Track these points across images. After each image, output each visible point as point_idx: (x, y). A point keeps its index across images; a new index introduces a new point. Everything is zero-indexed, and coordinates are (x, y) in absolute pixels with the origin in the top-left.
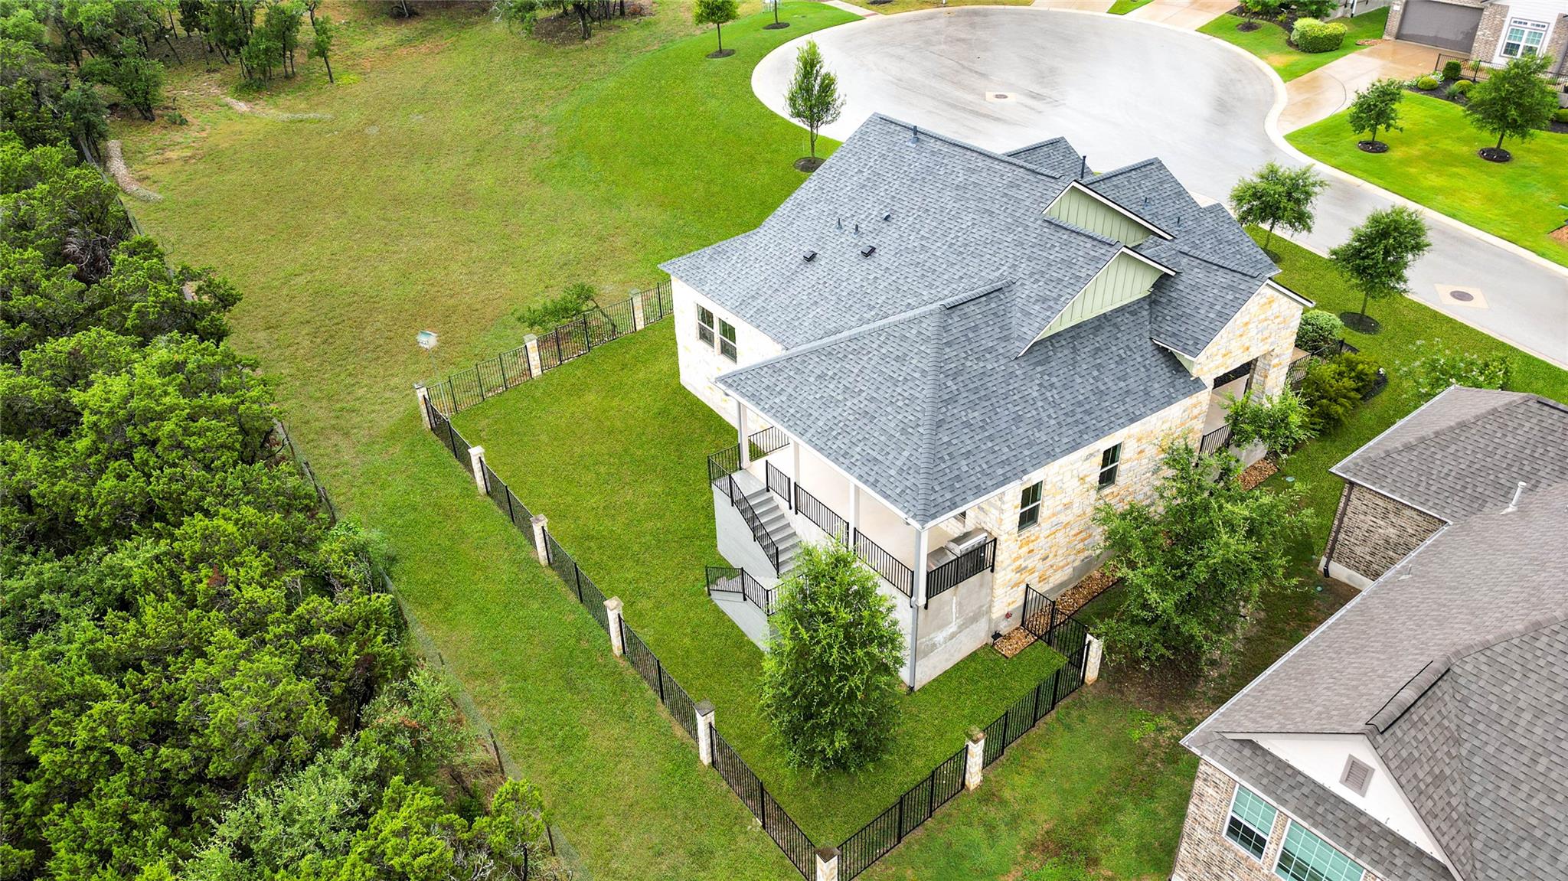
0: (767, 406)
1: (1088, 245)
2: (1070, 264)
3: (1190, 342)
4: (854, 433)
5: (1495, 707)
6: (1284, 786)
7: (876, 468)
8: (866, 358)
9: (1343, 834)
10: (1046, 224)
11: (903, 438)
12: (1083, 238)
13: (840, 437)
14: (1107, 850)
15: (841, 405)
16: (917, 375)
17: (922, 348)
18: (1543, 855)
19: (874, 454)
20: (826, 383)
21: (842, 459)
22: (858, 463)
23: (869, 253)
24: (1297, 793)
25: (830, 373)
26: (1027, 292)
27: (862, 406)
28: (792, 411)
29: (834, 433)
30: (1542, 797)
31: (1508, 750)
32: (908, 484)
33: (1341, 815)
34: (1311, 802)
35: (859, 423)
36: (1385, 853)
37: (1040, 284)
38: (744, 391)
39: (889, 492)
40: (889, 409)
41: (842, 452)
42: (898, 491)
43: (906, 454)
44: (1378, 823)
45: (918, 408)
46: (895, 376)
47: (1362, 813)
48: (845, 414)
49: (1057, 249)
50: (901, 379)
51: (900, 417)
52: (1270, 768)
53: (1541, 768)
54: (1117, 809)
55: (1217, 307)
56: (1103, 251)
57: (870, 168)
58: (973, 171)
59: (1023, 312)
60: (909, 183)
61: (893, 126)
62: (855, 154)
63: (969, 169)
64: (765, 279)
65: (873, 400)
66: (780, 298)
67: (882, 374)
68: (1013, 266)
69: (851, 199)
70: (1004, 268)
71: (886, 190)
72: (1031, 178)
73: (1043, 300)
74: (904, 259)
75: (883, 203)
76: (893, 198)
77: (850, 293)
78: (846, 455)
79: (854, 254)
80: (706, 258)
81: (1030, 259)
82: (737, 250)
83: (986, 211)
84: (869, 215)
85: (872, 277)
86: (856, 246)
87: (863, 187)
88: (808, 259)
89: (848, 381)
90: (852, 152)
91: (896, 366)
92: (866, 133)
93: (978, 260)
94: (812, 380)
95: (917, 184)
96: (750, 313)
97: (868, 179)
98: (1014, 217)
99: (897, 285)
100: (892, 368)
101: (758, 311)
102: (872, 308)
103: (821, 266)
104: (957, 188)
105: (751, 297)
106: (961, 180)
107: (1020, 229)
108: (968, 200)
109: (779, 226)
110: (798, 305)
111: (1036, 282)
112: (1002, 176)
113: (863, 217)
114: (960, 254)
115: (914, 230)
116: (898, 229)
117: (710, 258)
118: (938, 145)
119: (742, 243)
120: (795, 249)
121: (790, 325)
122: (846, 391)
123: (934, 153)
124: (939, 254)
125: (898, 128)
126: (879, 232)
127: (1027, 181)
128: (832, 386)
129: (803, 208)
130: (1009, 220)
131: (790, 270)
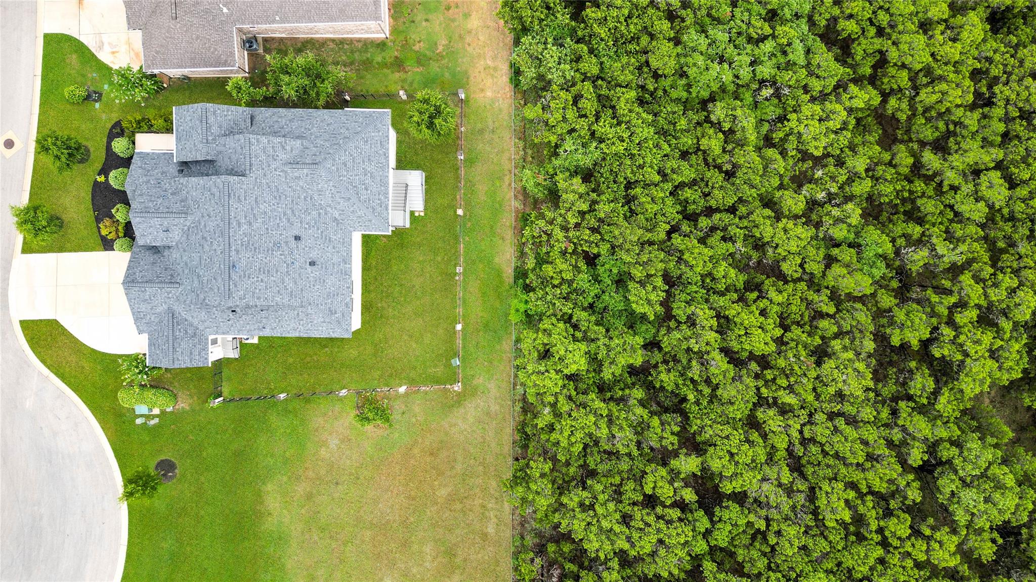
1: (253, 147)
2: (264, 148)
4: (377, 158)
7: (383, 140)
8: (351, 178)
11: (369, 140)
13: (381, 162)
14: (391, 57)
15: (371, 172)
16: (347, 153)
17: (337, 159)
19: (379, 145)
20: (367, 185)
22: (385, 148)
23: (297, 238)
25: (363, 187)
26: (284, 156)
27: (367, 164)
28: (382, 188)
29: (381, 165)
32: (381, 126)
35: (373, 159)
37: (277, 154)
40: (363, 153)
43: (373, 134)
48: (373, 167)
51: (363, 147)
54: (378, 63)
57: (258, 277)
58: (239, 224)
59: (292, 151)
60: (257, 250)
61: (231, 287)
62: (254, 293)
63: (239, 227)
64: (332, 275)
65: (363, 162)
66: (335, 259)
67: (354, 167)
68: (275, 170)
69: (277, 271)
70: (278, 173)
71: (266, 258)
72: (232, 195)
73: (283, 147)
74: (293, 219)
75: (273, 254)
76: (268, 251)
77: (318, 229)
78: (385, 155)
79: (301, 244)
80: (337, 315)
81: (269, 166)
82: (326, 304)
83: (256, 202)
84: (281, 255)
85: (307, 226)
86: (297, 247)
87: (268, 271)
88: (312, 264)
89: (363, 178)
90: (253, 295)
91: (348, 164)
92: (240, 298)
93: (279, 187)
94: (369, 192)
95: (257, 245)
96: (348, 266)
97: (264, 273)
98: (254, 188)
99: (305, 211)
100: (349, 164)
101: (346, 264)
102: (320, 214)
103: (313, 255)
104: (251, 224)
105: (342, 273)
106: (246, 227)
107: (258, 180)
108: (254, 214)
109: (305, 295)
110: (334, 248)
111: (277, 156)
112: (237, 209)
113: (283, 257)
114: (280, 197)
115: (279, 227)
116: (281, 235)
117: (335, 313)
118: (233, 253)
119: (322, 305)
120: (312, 275)
121: (343, 243)
122: (366, 175)
123: (237, 252)
124: (284, 206)
125: (231, 283)
126: (286, 243)
127: (234, 195)
128: (367, 182)
129: (292, 292)
130: (256, 188)
131: (322, 267)
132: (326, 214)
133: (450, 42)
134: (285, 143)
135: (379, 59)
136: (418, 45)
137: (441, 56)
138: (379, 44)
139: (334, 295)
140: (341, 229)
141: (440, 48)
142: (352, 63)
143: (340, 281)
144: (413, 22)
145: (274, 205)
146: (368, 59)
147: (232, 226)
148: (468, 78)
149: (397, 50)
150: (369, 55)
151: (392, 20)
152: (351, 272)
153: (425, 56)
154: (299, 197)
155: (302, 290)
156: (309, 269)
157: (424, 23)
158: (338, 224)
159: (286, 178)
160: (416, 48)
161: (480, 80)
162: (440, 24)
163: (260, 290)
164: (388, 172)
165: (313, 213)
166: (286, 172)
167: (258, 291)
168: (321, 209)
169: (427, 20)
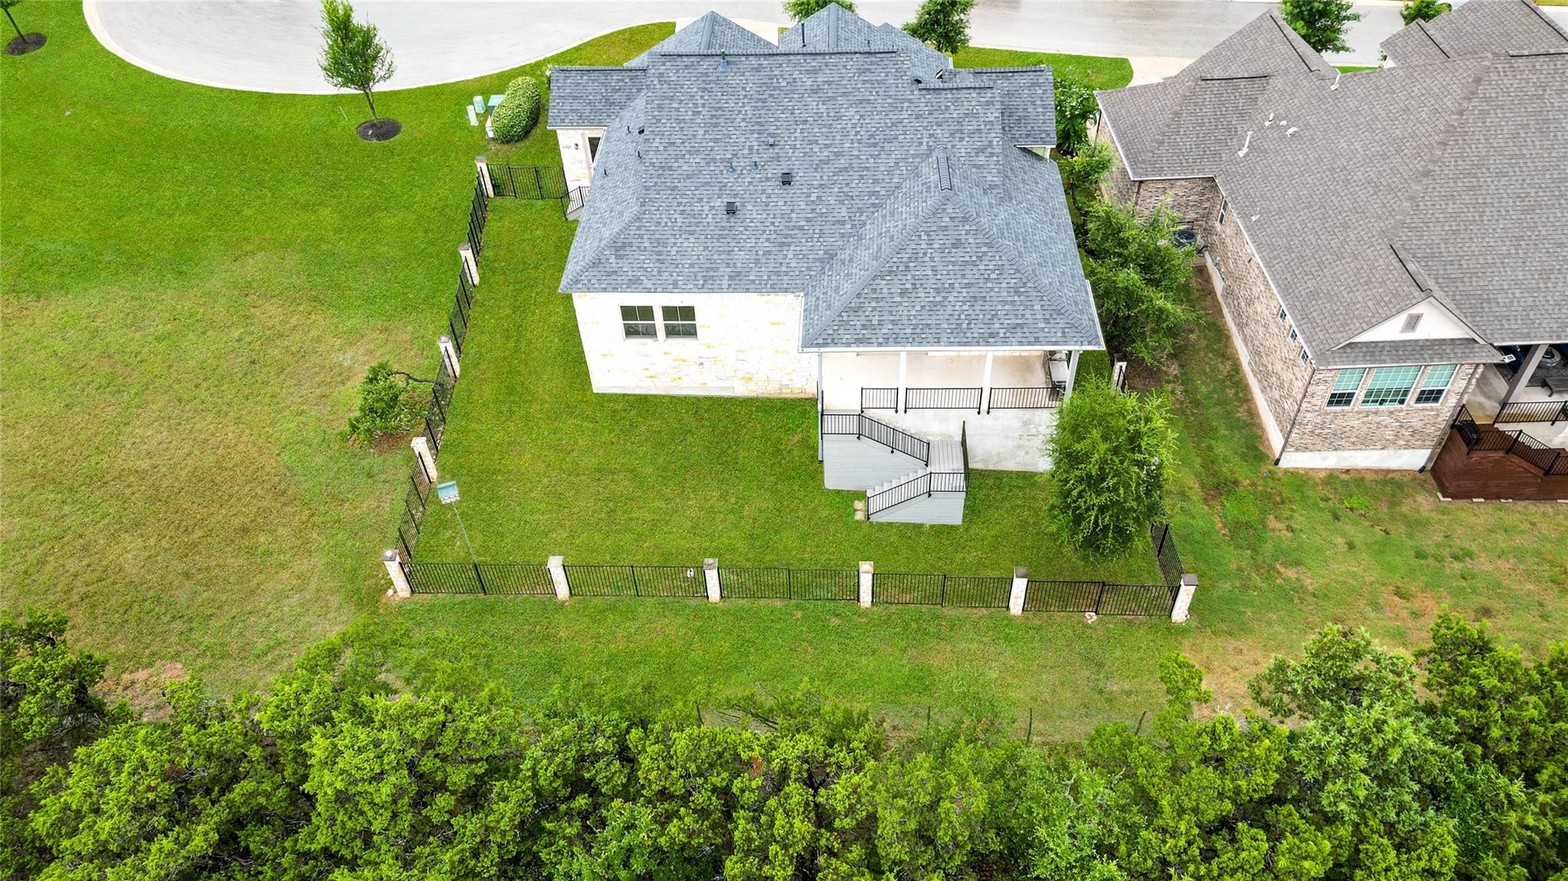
0: (881, 340)
3: (1044, 135)
4: (981, 317)
5: (1428, 251)
6: (1377, 353)
7: (1026, 330)
8: (927, 259)
9: (1418, 356)
10: (924, 92)
11: (1022, 298)
12: (965, 91)
13: (972, 326)
14: (1233, 472)
15: (946, 303)
16: (984, 249)
17: (967, 227)
18: (1494, 305)
19: (1014, 321)
20: (914, 295)
21: (990, 340)
22: (1008, 335)
23: (786, 180)
24: (1385, 353)
25: (908, 286)
26: (963, 150)
27: (964, 294)
28: (908, 331)
29: (964, 326)
30: (1474, 279)
31: (1448, 267)
32: (1061, 325)
33: (1410, 348)
34: (1394, 353)
35: (977, 307)
36: (1440, 351)
37: (967, 139)
38: (844, 341)
39: (1054, 339)
40: (989, 285)
41: (987, 335)
42: (1059, 334)
43: (1037, 307)
44: (1427, 340)
45: (1012, 272)
46: (967, 259)
47: (1418, 341)
48: (957, 308)
49: (952, 107)
50: (974, 258)
51: (1004, 285)
52: (1364, 350)
53: (1465, 266)
55: (1038, 103)
56: (990, 95)
57: (703, 105)
58: (813, 72)
59: (974, 166)
60: (760, 104)
61: (685, 59)
62: (672, 99)
63: (808, 72)
64: (706, 248)
65: (968, 286)
66: (740, 256)
67: (954, 264)
68: (931, 135)
69: (716, 141)
70: (925, 140)
71: (744, 120)
72: (873, 59)
73: (980, 151)
74: (828, 170)
75: (753, 132)
76: (758, 123)
77: (808, 220)
78: (991, 335)
79: (773, 187)
80: (612, 259)
81: (939, 124)
82: (641, 236)
83: (861, 101)
84: (751, 148)
85: (813, 198)
86: (768, 179)
87: (716, 125)
88: (731, 210)
89: (930, 283)
90: (666, 98)
91: (960, 252)
92: (661, 75)
93: (895, 143)
94: (898, 299)
95: (770, 103)
96: (725, 283)
97: (713, 116)
98: (890, 97)
99: (846, 194)
100: (958, 255)
101: (731, 278)
102: (843, 223)
103: (751, 212)
104: (814, 92)
105: (708, 270)
106: (809, 83)
107: (906, 104)
108: (834, 98)
109: (663, 195)
110: (767, 253)
111: (961, 139)
112: (845, 67)
113: (746, 151)
114: (875, 145)
115: (811, 143)
116: (794, 147)
117: (618, 257)
118: (754, 61)
119: (639, 228)
120: (706, 208)
121: (778, 274)
122: (938, 291)
123: (758, 69)
124: (856, 153)
125: (693, 59)
126: (778, 158)
127: (872, 63)
128: (922, 295)
129: (670, 168)
130: (889, 101)
131: (723, 228)
132: (843, 236)
133: (1314, 596)
134: (992, 154)
135: (1221, 449)
136: (1279, 526)
137: (1269, 572)
138: (1256, 449)
139: (659, 253)
140: (809, 269)
141: (1291, 573)
142: (1197, 404)
143: (692, 265)
144: (1336, 517)
145: (857, 133)
146: (1214, 430)
147: (809, 59)
148: (1230, 634)
149: (1254, 485)
150: (1223, 431)
151: (1322, 475)
152: (712, 291)
153: (1261, 540)
154: (876, 182)
155: (674, 189)
156: (720, 203)
157: (1340, 540)
158: (821, 260)
159: (914, 156)
160: (1272, 522)
161: (1234, 663)
162: (1354, 576)
163: (677, 110)
164: (951, 344)
165: (844, 210)
166: (928, 156)
167: (675, 105)
168: (853, 226)
169: (1351, 546)
